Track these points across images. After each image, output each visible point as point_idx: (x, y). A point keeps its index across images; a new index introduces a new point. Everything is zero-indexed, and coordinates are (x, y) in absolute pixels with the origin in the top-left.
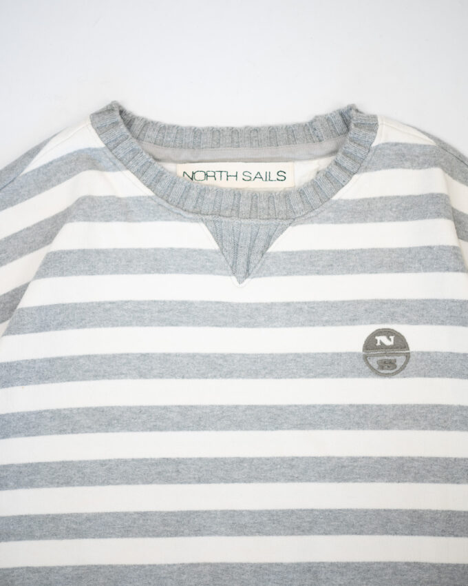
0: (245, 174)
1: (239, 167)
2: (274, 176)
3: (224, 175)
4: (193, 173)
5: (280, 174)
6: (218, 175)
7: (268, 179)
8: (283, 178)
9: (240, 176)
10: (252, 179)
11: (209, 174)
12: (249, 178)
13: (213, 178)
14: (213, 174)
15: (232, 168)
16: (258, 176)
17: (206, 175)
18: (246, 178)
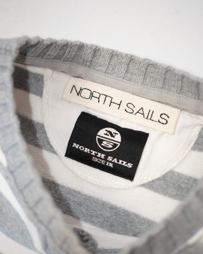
0: (129, 105)
1: (125, 97)
2: (156, 117)
3: (108, 99)
4: (81, 89)
5: (163, 116)
6: (102, 98)
7: (149, 118)
8: (165, 122)
9: (123, 106)
10: (134, 113)
11: (95, 94)
12: (131, 111)
13: (98, 99)
14: (98, 96)
15: (117, 95)
16: (141, 111)
17: (92, 94)
18: (128, 110)
